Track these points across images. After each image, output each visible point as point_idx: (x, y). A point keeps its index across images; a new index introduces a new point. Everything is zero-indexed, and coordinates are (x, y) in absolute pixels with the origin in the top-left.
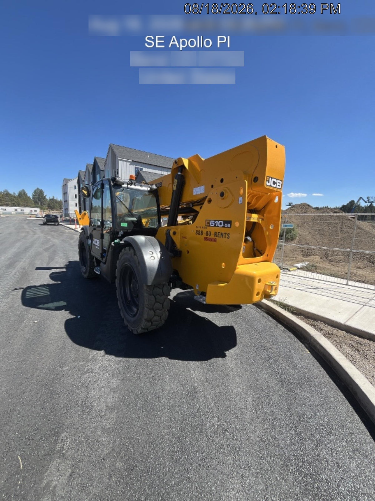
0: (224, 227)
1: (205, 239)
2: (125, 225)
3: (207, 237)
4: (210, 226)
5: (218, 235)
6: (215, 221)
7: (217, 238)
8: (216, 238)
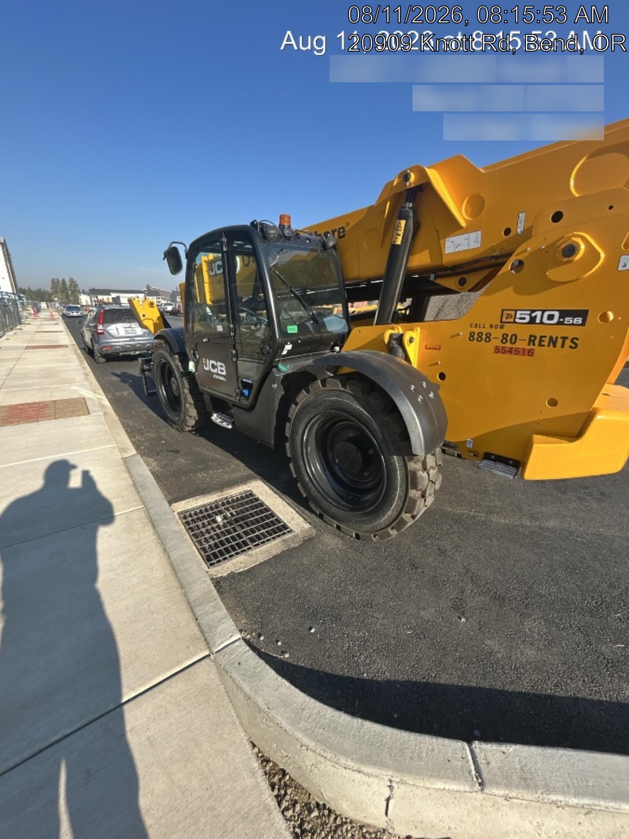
0: (559, 323)
1: (497, 350)
2: (294, 329)
3: (504, 345)
4: (515, 322)
5: (541, 341)
6: (533, 311)
7: (536, 348)
8: (531, 347)
